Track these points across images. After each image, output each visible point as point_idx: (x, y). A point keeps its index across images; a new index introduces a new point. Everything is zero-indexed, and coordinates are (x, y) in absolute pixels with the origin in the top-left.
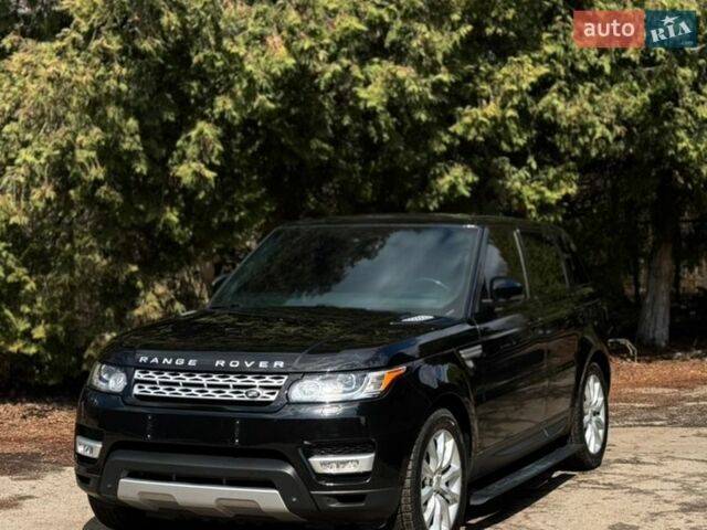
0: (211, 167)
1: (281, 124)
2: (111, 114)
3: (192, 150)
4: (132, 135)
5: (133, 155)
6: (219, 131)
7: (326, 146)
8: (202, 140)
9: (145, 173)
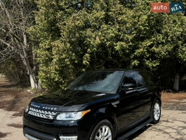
0: (88, 61)
1: (102, 54)
2: (70, 53)
3: (85, 58)
4: (74, 56)
5: (75, 60)
6: (90, 55)
7: (111, 58)
8: (87, 57)
9: (77, 62)
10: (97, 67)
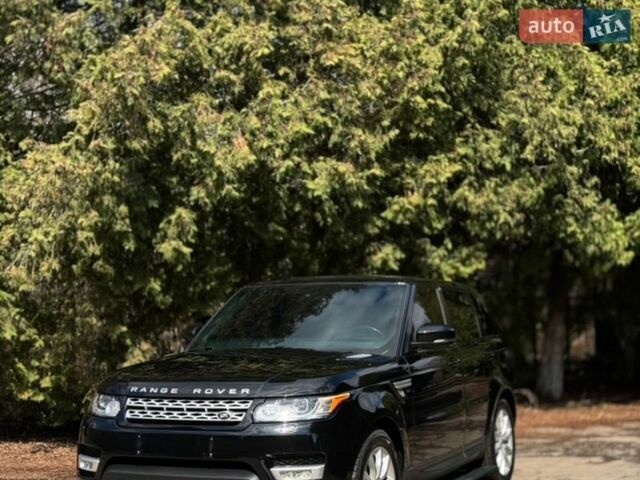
0: (188, 244)
1: (244, 210)
2: (106, 203)
3: (172, 231)
4: (123, 219)
5: (123, 235)
6: (194, 216)
7: (281, 229)
8: (180, 223)
9: (133, 249)
10: (216, 270)
